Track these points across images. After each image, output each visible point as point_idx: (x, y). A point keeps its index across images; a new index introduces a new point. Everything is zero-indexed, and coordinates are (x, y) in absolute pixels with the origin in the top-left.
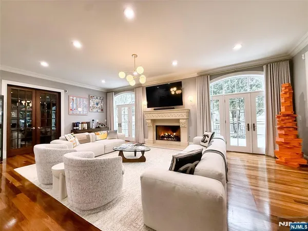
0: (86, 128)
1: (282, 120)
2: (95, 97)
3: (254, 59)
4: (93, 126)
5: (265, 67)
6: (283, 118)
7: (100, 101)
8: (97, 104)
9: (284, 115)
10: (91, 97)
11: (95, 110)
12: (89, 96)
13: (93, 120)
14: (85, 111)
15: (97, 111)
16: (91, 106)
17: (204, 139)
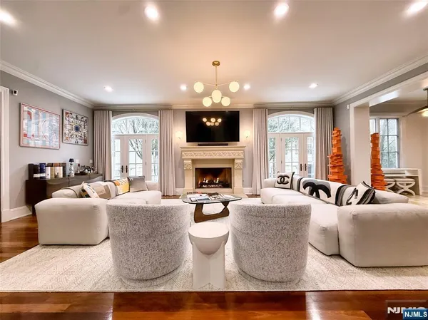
0: (61, 176)
1: (336, 160)
2: (74, 115)
3: (313, 100)
4: (72, 171)
5: (315, 110)
6: (336, 158)
7: (82, 123)
8: (77, 129)
9: (337, 156)
10: (67, 113)
11: (73, 141)
12: (63, 111)
13: (71, 160)
14: (55, 141)
15: (77, 143)
16: (66, 131)
17: (282, 180)
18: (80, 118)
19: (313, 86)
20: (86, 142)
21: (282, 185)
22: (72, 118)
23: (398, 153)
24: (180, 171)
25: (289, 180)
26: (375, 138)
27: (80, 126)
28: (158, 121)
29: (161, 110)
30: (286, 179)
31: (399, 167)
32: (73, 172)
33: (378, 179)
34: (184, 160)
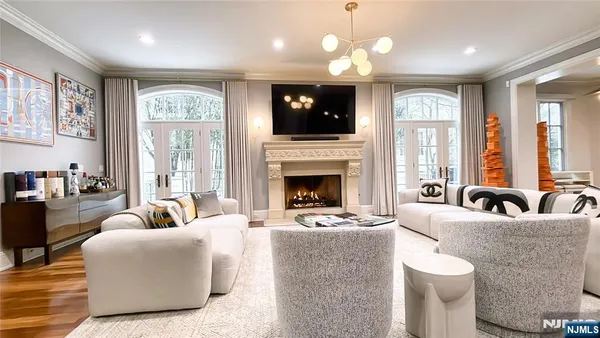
0: (61, 194)
1: (493, 160)
2: (74, 85)
5: (460, 87)
6: (494, 157)
7: (87, 99)
8: (79, 110)
9: (494, 154)
10: (63, 81)
11: (75, 131)
12: (56, 75)
13: (73, 166)
14: (46, 130)
15: (79, 135)
16: (62, 113)
17: (431, 191)
18: (83, 90)
19: (470, 50)
20: (92, 133)
21: (431, 199)
22: (71, 89)
23: (562, 150)
24: (260, 183)
25: (442, 190)
26: (542, 128)
27: (84, 104)
28: (221, 99)
29: (227, 80)
30: (437, 189)
31: (563, 170)
32: (77, 187)
33: (548, 185)
34: (267, 163)
